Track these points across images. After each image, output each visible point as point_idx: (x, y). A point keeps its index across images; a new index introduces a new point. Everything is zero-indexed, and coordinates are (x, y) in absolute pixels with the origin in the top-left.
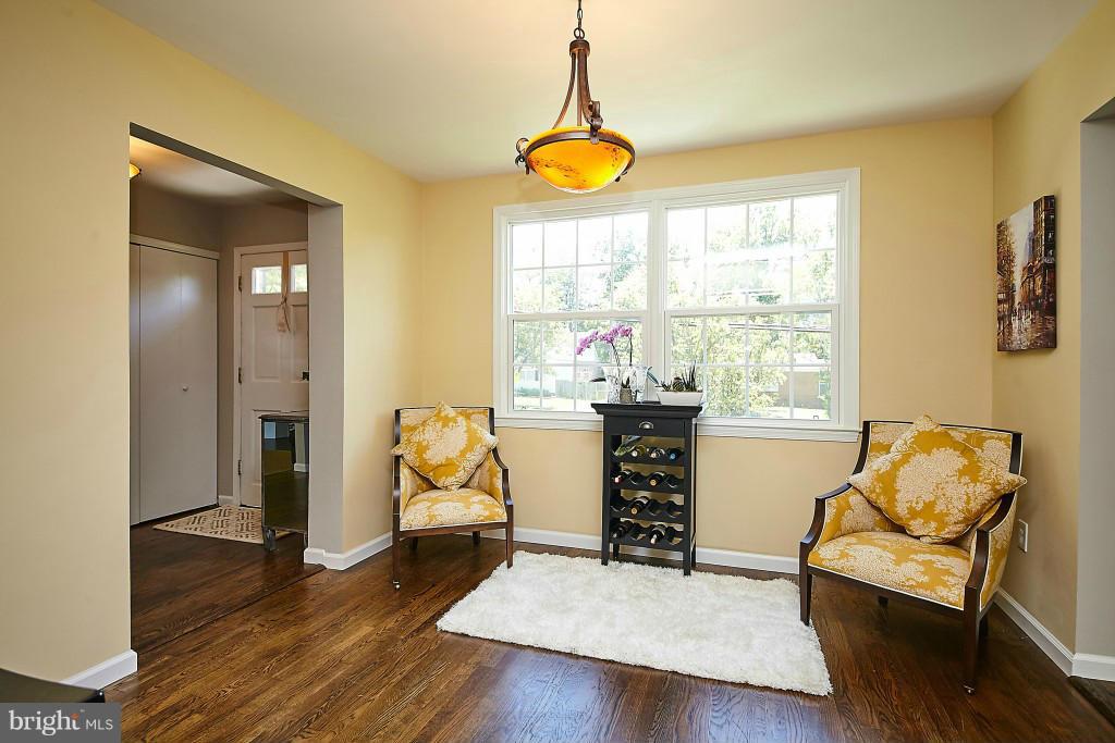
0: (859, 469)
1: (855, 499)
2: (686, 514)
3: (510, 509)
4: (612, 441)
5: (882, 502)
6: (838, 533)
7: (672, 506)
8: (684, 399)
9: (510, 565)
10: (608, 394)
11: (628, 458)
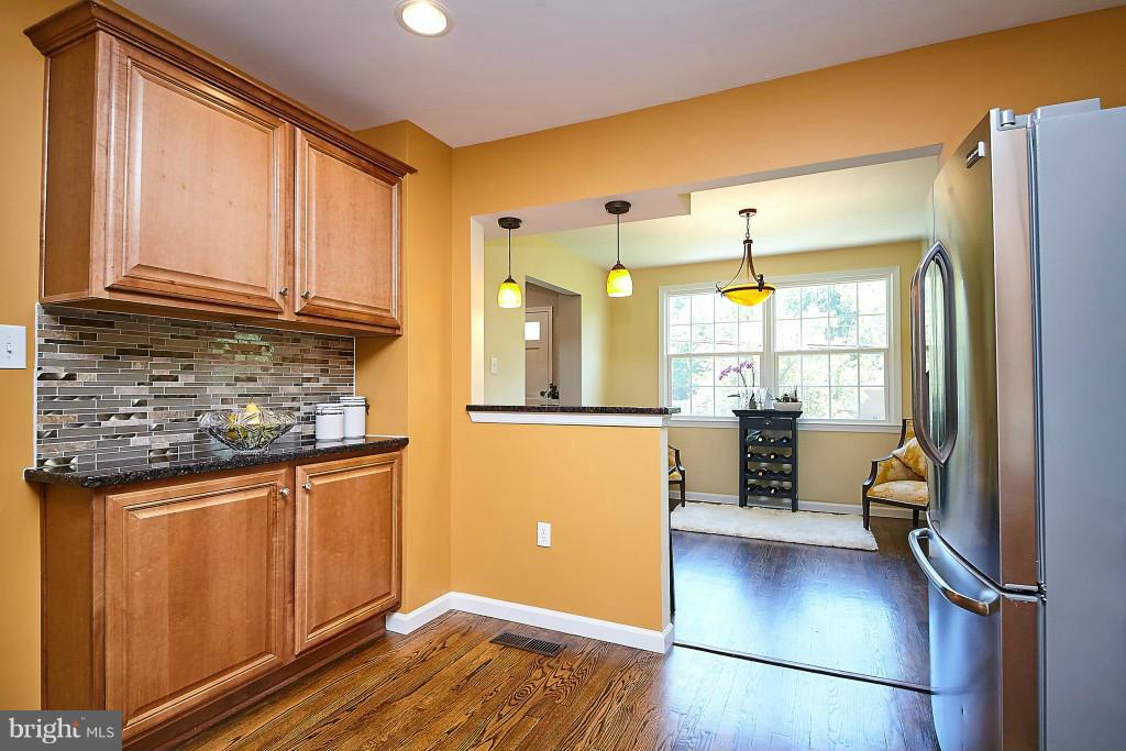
0: (901, 445)
1: (895, 462)
2: (793, 476)
3: (682, 473)
4: (744, 433)
5: (911, 463)
6: (885, 480)
7: (782, 473)
8: (790, 406)
9: (683, 506)
10: (743, 405)
11: (755, 443)
